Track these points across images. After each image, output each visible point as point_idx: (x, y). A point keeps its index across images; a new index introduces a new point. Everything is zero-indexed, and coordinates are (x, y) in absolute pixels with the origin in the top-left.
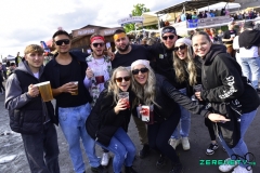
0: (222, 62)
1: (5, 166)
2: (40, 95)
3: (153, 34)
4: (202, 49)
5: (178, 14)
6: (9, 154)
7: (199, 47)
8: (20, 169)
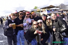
0: (60, 21)
1: (1, 43)
2: (12, 27)
3: (39, 14)
4: (54, 18)
5: (45, 9)
6: (2, 40)
7: (53, 17)
8: (5, 44)
